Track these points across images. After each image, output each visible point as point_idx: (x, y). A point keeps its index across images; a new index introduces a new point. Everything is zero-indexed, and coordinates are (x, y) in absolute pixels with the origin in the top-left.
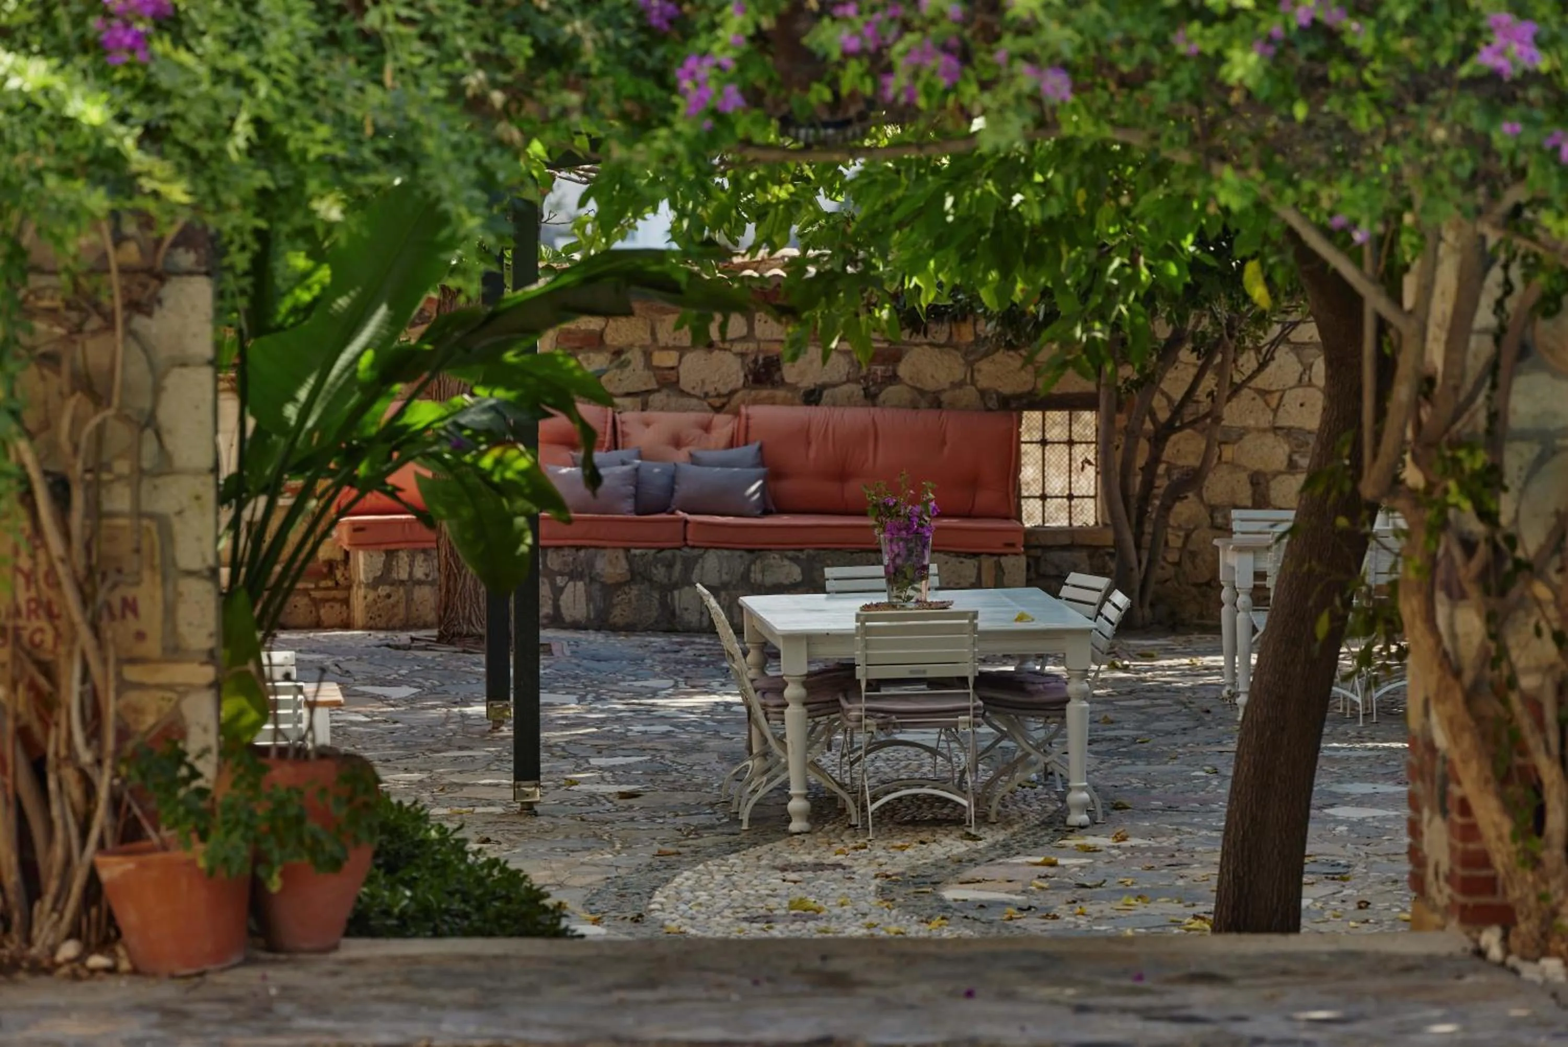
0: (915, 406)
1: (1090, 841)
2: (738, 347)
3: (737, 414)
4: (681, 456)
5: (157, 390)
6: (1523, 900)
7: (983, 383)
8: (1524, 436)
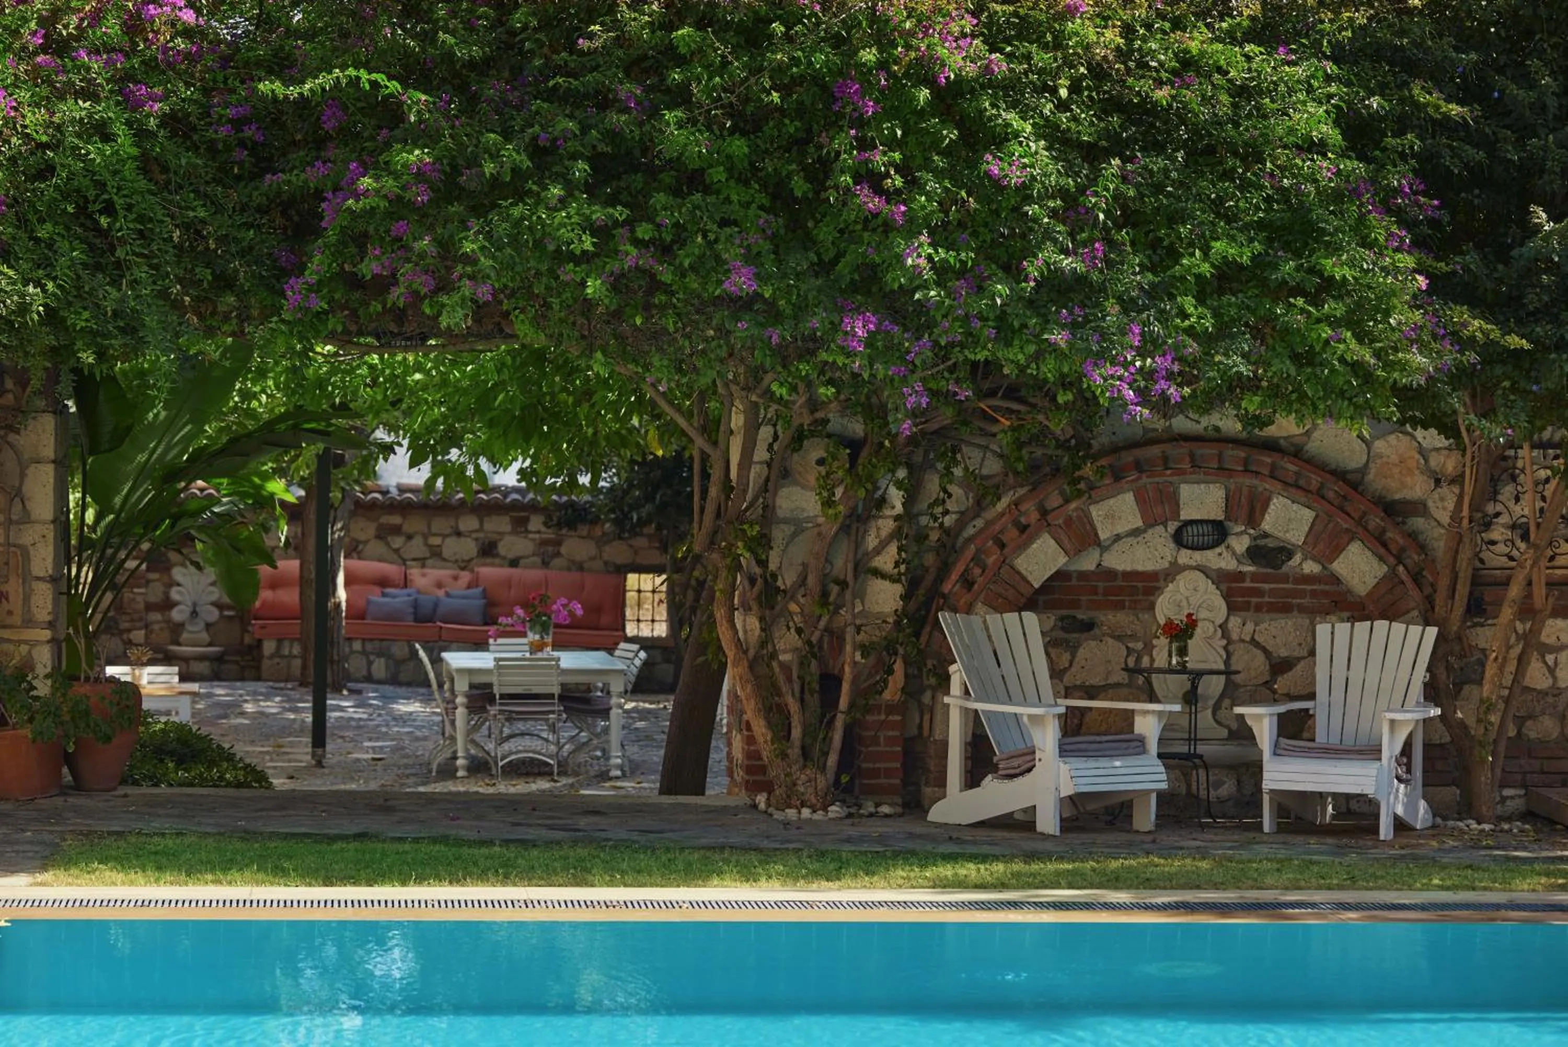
0: (569, 569)
1: (619, 784)
2: (474, 535)
3: (472, 571)
4: (441, 593)
5: (23, 476)
6: (777, 776)
7: (606, 557)
8: (786, 521)
